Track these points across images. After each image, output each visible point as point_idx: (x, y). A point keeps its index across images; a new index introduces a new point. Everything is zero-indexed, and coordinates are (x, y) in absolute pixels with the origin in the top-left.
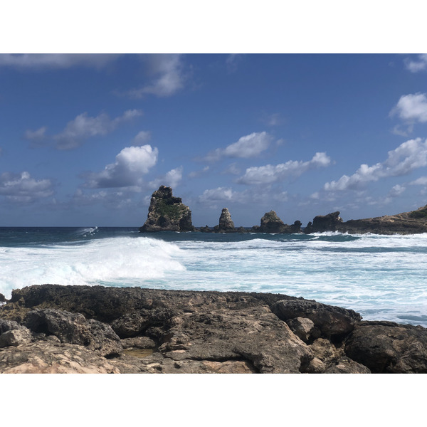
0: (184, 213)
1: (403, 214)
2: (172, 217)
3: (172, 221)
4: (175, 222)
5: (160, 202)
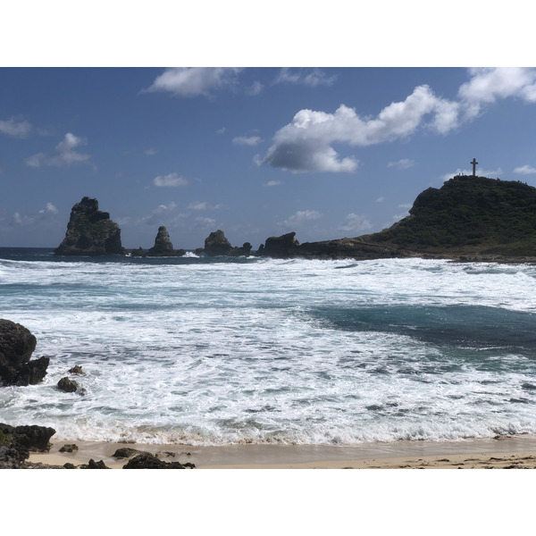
0: (111, 232)
1: (364, 237)
2: (95, 237)
3: (96, 241)
4: (99, 243)
5: (82, 217)
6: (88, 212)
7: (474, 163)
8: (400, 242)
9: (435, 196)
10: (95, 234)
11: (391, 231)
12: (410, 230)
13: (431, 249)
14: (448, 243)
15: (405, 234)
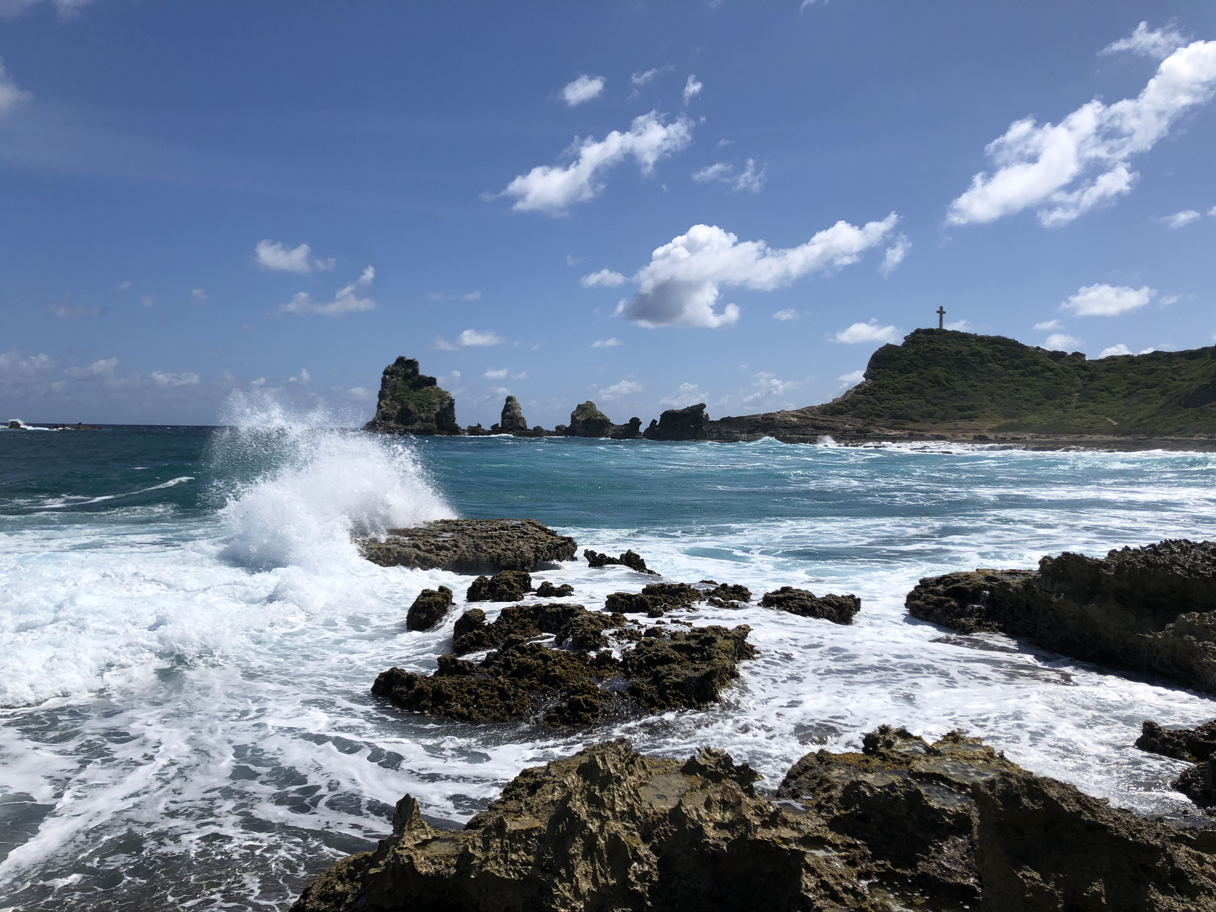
0: (441, 403)
1: (810, 409)
2: (421, 409)
3: (423, 415)
4: (428, 418)
5: (399, 384)
6: (406, 377)
7: (941, 312)
8: (864, 415)
9: (897, 355)
10: (421, 405)
11: (846, 401)
12: (872, 400)
13: (911, 425)
14: (933, 418)
15: (868, 405)
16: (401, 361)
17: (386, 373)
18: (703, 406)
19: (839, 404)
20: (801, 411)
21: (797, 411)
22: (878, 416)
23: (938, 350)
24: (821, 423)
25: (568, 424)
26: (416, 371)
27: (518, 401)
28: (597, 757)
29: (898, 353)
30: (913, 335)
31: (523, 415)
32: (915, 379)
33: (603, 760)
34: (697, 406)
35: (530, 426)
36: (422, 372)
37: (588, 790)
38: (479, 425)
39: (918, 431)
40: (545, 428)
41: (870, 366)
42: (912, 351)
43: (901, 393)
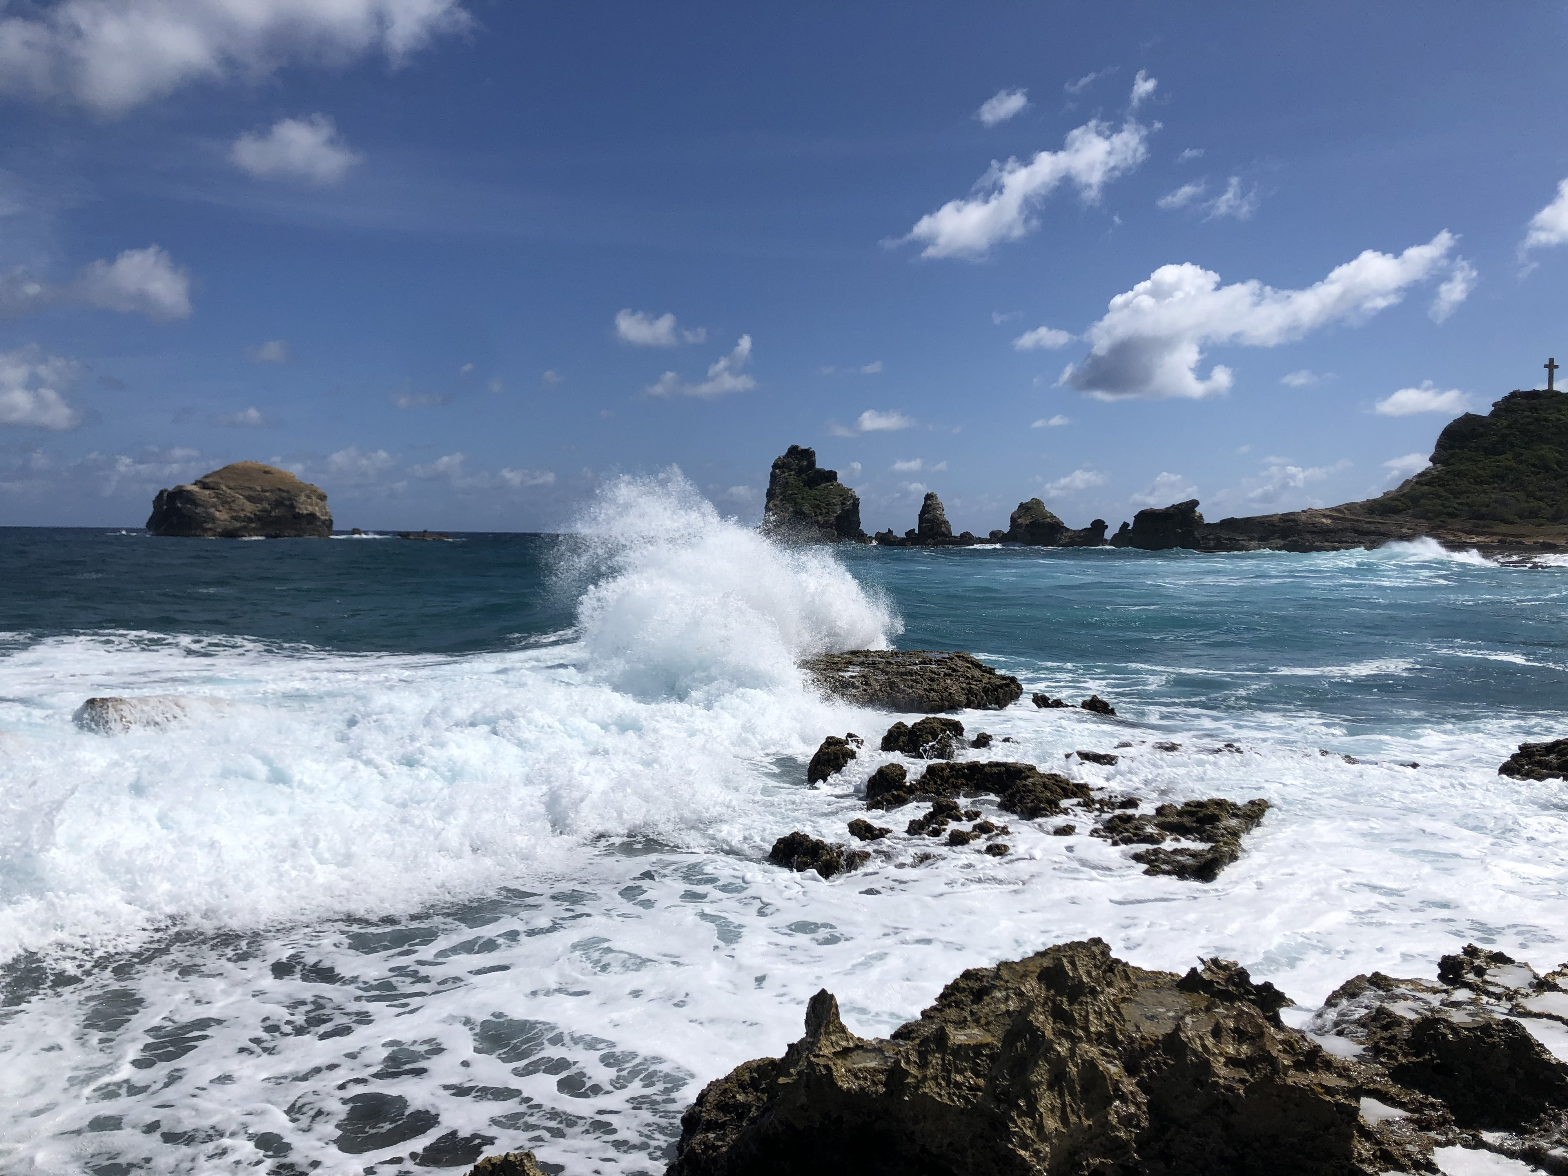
0: (843, 502)
1: (1350, 507)
2: (818, 512)
3: (820, 518)
4: (826, 522)
5: (791, 480)
6: (800, 471)
7: (1551, 366)
8: (1430, 515)
9: (1481, 430)
10: (818, 506)
11: (1403, 495)
12: (1444, 494)
13: (1502, 528)
14: (1536, 517)
15: (1437, 501)
16: (794, 451)
17: (775, 466)
18: (1195, 503)
19: (1392, 499)
20: (1337, 509)
21: (1331, 509)
22: (1452, 515)
23: (1546, 420)
24: (1366, 526)
25: (1006, 528)
26: (812, 464)
27: (940, 499)
28: (1065, 960)
29: (1482, 426)
30: (1505, 399)
31: (947, 517)
32: (1508, 463)
33: (1073, 963)
34: (1187, 503)
35: (956, 532)
36: (819, 465)
37: (1053, 1002)
38: (890, 531)
39: (1513, 536)
40: (975, 535)
41: (1440, 445)
42: (1505, 423)
43: (1489, 483)
